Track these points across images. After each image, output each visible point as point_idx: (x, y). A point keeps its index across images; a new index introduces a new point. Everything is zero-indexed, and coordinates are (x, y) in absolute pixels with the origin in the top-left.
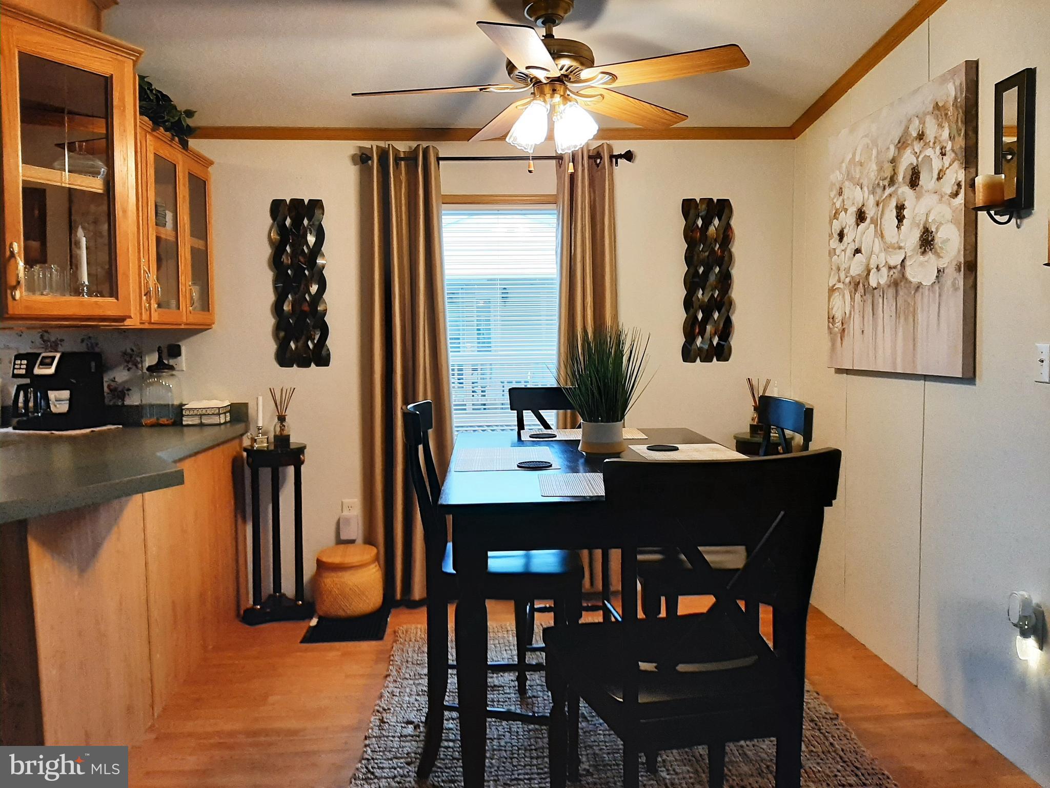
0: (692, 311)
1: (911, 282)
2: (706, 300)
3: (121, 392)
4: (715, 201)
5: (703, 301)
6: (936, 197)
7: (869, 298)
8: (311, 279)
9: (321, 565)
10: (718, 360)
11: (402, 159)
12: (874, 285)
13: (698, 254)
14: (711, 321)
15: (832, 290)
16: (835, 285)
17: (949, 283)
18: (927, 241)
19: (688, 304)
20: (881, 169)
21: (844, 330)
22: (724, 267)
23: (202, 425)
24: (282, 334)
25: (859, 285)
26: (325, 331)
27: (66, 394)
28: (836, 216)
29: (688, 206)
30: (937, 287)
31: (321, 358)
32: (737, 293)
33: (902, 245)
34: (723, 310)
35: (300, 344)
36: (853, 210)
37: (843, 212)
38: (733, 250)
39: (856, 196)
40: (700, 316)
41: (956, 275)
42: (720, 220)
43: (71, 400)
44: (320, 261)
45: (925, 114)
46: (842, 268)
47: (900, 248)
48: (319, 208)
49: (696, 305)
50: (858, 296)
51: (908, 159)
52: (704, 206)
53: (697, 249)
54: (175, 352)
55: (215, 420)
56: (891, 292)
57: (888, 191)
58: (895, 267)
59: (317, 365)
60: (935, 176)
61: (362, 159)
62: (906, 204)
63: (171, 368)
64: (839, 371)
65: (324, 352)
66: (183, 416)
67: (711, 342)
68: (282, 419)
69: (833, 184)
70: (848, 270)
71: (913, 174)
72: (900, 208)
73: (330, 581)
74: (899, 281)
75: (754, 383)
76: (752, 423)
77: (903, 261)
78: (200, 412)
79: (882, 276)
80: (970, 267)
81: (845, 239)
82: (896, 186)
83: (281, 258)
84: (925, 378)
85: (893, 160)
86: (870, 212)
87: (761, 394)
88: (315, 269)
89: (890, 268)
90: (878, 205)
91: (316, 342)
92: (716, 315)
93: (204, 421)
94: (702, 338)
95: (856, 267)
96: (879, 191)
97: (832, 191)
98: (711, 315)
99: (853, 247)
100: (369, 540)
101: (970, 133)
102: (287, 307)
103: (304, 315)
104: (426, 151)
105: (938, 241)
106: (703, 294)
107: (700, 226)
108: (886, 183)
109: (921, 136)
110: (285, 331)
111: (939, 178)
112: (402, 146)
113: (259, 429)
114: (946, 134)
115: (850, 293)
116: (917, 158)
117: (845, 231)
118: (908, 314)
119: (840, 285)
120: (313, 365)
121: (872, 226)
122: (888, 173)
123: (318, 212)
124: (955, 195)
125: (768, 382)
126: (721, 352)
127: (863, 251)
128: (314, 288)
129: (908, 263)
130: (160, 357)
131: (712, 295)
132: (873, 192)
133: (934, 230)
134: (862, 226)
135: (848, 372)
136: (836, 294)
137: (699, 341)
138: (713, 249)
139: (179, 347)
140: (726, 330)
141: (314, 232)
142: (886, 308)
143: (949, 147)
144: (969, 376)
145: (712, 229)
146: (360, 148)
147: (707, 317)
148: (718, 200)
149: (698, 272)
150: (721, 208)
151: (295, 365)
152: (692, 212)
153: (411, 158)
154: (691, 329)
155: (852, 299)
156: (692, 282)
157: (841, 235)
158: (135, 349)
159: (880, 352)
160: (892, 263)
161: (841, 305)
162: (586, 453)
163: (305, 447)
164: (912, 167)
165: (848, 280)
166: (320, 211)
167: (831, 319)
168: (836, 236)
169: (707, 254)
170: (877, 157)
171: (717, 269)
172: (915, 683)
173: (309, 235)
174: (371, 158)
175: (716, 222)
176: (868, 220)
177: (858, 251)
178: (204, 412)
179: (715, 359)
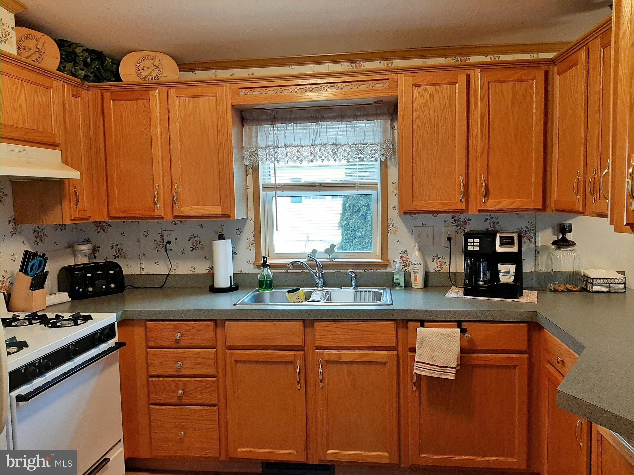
23: (609, 292)
78: (609, 281)
178: (612, 281)
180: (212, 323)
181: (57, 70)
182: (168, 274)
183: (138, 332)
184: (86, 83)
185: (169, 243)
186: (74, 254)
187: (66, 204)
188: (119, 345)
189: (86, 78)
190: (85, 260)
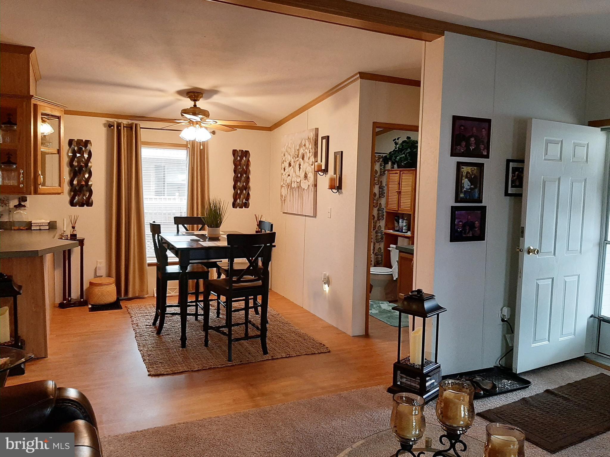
0: (236, 190)
1: (302, 188)
2: (241, 186)
4: (244, 151)
5: (240, 187)
6: (308, 164)
7: (291, 190)
8: (86, 171)
9: (91, 284)
10: (245, 208)
11: (125, 127)
12: (293, 187)
13: (238, 170)
14: (243, 194)
15: (282, 186)
16: (282, 185)
17: (310, 189)
18: (306, 177)
19: (235, 187)
20: (295, 152)
21: (285, 200)
22: (247, 175)
23: (40, 230)
24: (72, 193)
25: (289, 186)
26: (91, 192)
28: (283, 163)
29: (235, 152)
30: (308, 190)
31: (89, 203)
32: (251, 184)
33: (300, 176)
34: (247, 190)
35: (80, 197)
36: (288, 162)
37: (285, 162)
38: (250, 169)
39: (289, 158)
40: (239, 192)
41: (312, 187)
42: (246, 158)
44: (89, 164)
45: (306, 139)
46: (285, 180)
47: (300, 177)
48: (90, 144)
49: (237, 188)
50: (289, 190)
51: (301, 151)
52: (240, 153)
53: (237, 168)
54: (25, 199)
55: (45, 228)
56: (297, 189)
57: (297, 159)
58: (298, 182)
59: (87, 206)
60: (308, 158)
61: (110, 126)
62: (301, 164)
63: (25, 206)
64: (284, 213)
65: (90, 201)
66: (32, 226)
67: (243, 201)
68: (73, 228)
69: (282, 152)
70: (286, 181)
71: (303, 156)
72: (300, 165)
73: (97, 290)
74: (299, 187)
75: (257, 216)
76: (256, 230)
77: (300, 181)
78: (40, 224)
79: (295, 185)
80: (316, 186)
81: (286, 171)
82: (299, 158)
83: (73, 163)
84: (306, 216)
85: (298, 150)
86: (292, 164)
87: (259, 220)
88: (87, 168)
89: (297, 182)
90: (294, 162)
91: (87, 197)
92: (244, 192)
93: (41, 228)
94: (239, 199)
95: (289, 180)
96: (295, 158)
97: (282, 154)
98: (243, 192)
99: (287, 174)
100: (109, 275)
101: (316, 148)
102: (75, 182)
103: (82, 186)
104: (136, 125)
105: (308, 177)
106: (240, 184)
107: (239, 159)
108: (296, 156)
109: (305, 145)
110: (73, 192)
111: (309, 159)
112: (125, 122)
113: (64, 231)
114: (310, 147)
115: (287, 188)
116: (304, 151)
117: (286, 168)
118: (301, 196)
119: (284, 185)
120: (85, 206)
121: (293, 168)
122: (297, 154)
123: (89, 145)
124: (312, 165)
125: (262, 215)
126: (246, 205)
127: (290, 175)
128: (87, 176)
129: (301, 182)
130: (19, 202)
131: (243, 185)
132: (293, 158)
133: (307, 174)
134: (290, 167)
135: (286, 213)
136: (283, 188)
137: (238, 201)
138: (243, 168)
139: (26, 197)
140: (248, 197)
141: (87, 153)
142: (296, 194)
143: (311, 151)
144: (315, 216)
145: (243, 161)
146: (108, 121)
147: (241, 192)
148: (245, 151)
149: (238, 176)
150: (246, 154)
151: (77, 206)
152: (236, 154)
153: (130, 127)
154: (236, 197)
155: (287, 190)
156: (236, 180)
157: (284, 169)
158: (5, 198)
159: (294, 208)
160: (298, 181)
161: (284, 191)
162: (209, 237)
163: (84, 239)
164: (302, 154)
165: (286, 184)
166: (90, 145)
167: (282, 196)
168: (283, 169)
169: (241, 170)
170: (294, 148)
171: (245, 175)
172: (302, 307)
173: (85, 153)
174: (113, 126)
175: (244, 158)
176: (292, 166)
177: (289, 175)
178: (41, 224)
179: (244, 207)
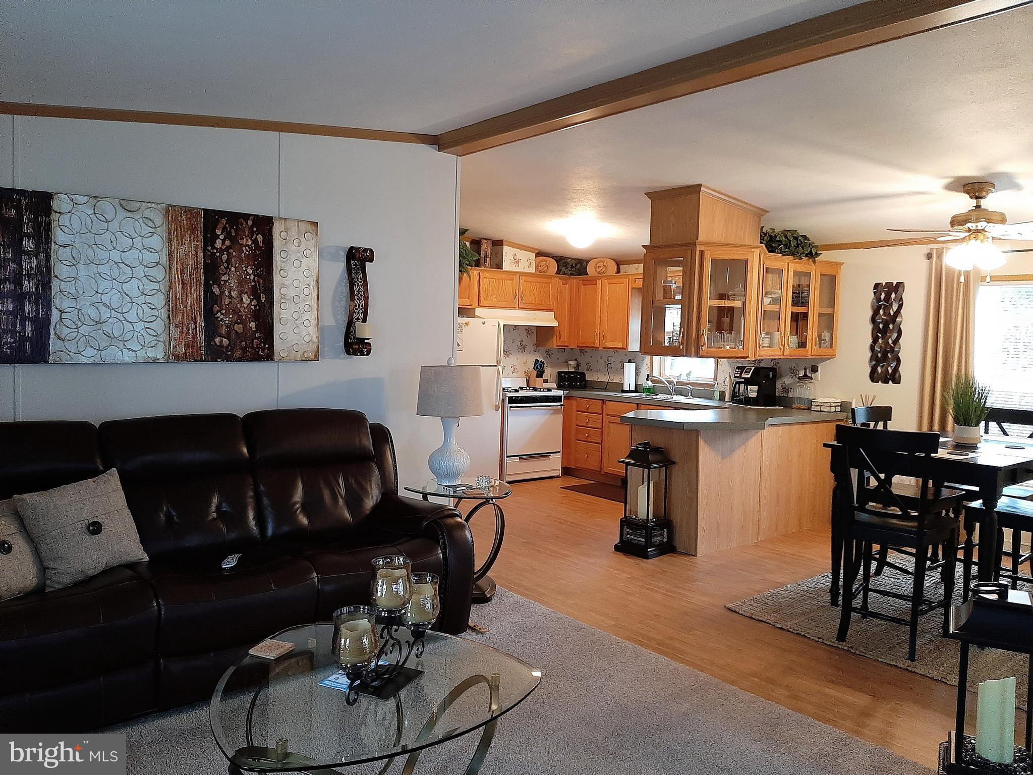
3: (786, 390)
8: (894, 330)
23: (820, 411)
24: (874, 363)
26: (898, 362)
27: (756, 388)
31: (895, 379)
35: (884, 369)
43: (758, 391)
44: (899, 319)
48: (902, 287)
54: (815, 370)
55: (828, 409)
59: (892, 383)
63: (811, 378)
65: (897, 376)
66: (812, 405)
78: (821, 404)
83: (877, 317)
88: (896, 324)
91: (893, 368)
93: (822, 409)
102: (877, 347)
103: (887, 352)
110: (876, 361)
120: (890, 382)
123: (900, 289)
128: (895, 336)
130: (805, 372)
139: (818, 367)
141: (897, 302)
151: (880, 382)
158: (796, 367)
166: (902, 289)
173: (894, 303)
174: (932, 256)
178: (823, 404)
180: (601, 401)
181: (556, 274)
182: (608, 382)
183: (574, 403)
184: (572, 276)
185: (610, 364)
186: (568, 365)
187: (555, 338)
188: (561, 405)
189: (571, 274)
190: (573, 370)
